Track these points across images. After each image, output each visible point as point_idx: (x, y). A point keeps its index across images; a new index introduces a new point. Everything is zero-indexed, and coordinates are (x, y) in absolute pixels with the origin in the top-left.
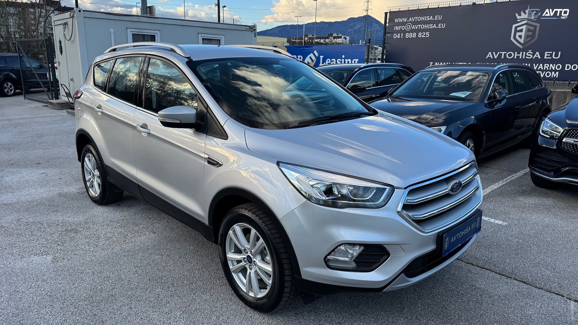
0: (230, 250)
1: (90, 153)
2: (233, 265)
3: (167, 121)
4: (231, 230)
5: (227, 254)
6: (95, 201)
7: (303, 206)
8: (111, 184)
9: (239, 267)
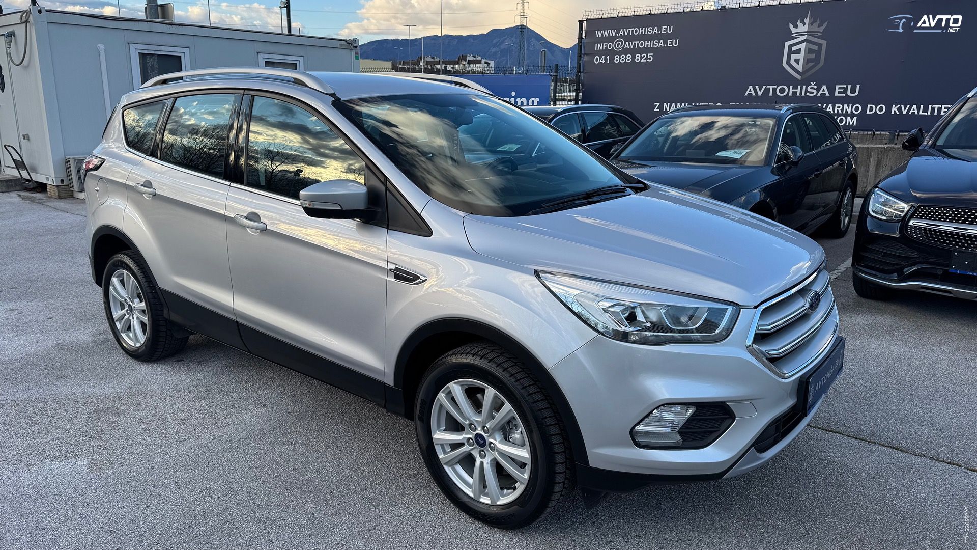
0: (439, 426)
1: (124, 268)
2: (445, 452)
3: (316, 207)
4: (442, 392)
5: (434, 435)
6: (135, 355)
7: (592, 343)
8: (171, 323)
9: (458, 454)
